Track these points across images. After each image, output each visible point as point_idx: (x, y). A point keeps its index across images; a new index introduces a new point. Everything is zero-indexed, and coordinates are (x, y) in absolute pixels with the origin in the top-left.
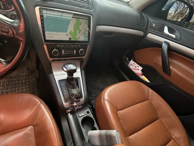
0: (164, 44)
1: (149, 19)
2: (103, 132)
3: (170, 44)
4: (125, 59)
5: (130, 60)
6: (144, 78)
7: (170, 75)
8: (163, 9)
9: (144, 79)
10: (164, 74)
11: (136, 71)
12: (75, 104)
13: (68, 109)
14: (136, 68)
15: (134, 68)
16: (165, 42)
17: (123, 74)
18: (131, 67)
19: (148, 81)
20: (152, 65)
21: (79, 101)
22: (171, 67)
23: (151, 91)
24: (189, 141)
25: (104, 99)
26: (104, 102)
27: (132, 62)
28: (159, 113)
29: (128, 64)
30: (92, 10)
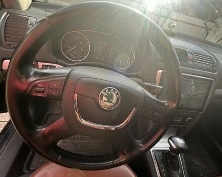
30: (216, 73)
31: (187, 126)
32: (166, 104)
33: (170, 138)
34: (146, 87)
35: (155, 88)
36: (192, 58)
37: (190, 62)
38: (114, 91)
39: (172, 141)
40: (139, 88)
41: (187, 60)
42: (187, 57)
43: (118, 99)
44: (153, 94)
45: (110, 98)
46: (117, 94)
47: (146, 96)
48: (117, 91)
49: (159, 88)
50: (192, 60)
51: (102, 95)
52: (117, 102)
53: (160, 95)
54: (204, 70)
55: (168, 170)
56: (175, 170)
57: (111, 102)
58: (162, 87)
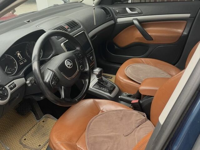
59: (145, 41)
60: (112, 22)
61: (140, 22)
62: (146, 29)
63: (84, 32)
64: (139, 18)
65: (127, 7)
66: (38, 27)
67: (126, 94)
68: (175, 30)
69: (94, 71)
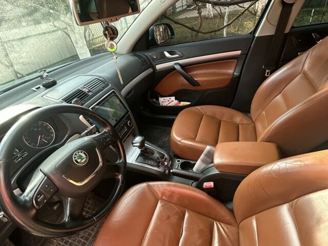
0: (175, 66)
1: (146, 54)
2: (202, 156)
3: (180, 63)
4: (153, 102)
5: (158, 100)
6: (183, 104)
7: (200, 85)
8: (150, 38)
9: (185, 105)
10: (195, 87)
11: (172, 104)
12: (166, 163)
13: (165, 171)
14: (170, 101)
15: (168, 102)
16: (175, 64)
17: (163, 117)
18: (165, 104)
19: (189, 103)
20: (181, 88)
21: (166, 158)
22: (195, 79)
23: (199, 107)
24: (247, 115)
25: (179, 141)
26: (182, 143)
27: (161, 99)
28: (218, 117)
29: (159, 104)
30: (110, 85)
31: (133, 127)
32: (106, 131)
33: (133, 144)
34: (87, 134)
35: (91, 130)
36: (88, 90)
37: (90, 94)
38: (78, 152)
39: (135, 143)
40: (86, 139)
41: (87, 94)
42: (85, 93)
43: (84, 153)
44: (95, 133)
45: (80, 157)
46: (81, 152)
47: (94, 138)
48: (80, 151)
49: (94, 128)
50: (89, 91)
51: (76, 161)
52: (86, 155)
53: (98, 129)
54: (102, 90)
55: (151, 159)
56: (153, 154)
57: (84, 158)
58: (94, 125)
59: (191, 88)
60: (150, 70)
61: (183, 66)
62: (190, 74)
63: (113, 92)
64: (181, 62)
65: (165, 51)
66: (44, 96)
67: (179, 161)
68: (224, 71)
69: (134, 142)
